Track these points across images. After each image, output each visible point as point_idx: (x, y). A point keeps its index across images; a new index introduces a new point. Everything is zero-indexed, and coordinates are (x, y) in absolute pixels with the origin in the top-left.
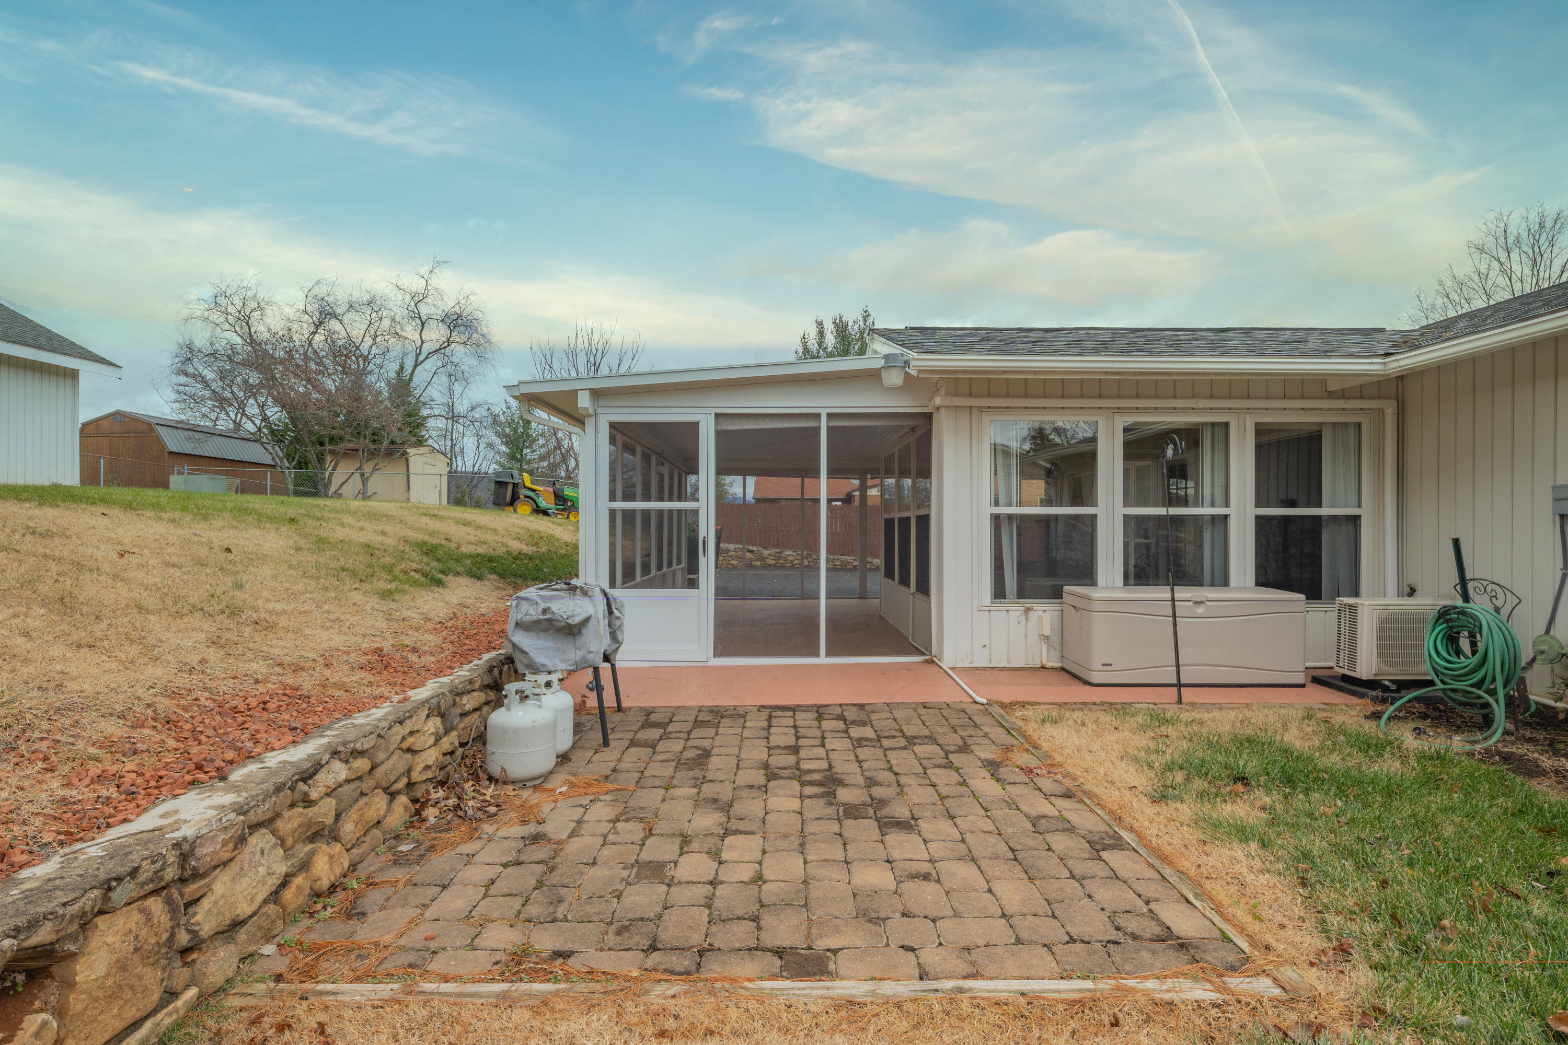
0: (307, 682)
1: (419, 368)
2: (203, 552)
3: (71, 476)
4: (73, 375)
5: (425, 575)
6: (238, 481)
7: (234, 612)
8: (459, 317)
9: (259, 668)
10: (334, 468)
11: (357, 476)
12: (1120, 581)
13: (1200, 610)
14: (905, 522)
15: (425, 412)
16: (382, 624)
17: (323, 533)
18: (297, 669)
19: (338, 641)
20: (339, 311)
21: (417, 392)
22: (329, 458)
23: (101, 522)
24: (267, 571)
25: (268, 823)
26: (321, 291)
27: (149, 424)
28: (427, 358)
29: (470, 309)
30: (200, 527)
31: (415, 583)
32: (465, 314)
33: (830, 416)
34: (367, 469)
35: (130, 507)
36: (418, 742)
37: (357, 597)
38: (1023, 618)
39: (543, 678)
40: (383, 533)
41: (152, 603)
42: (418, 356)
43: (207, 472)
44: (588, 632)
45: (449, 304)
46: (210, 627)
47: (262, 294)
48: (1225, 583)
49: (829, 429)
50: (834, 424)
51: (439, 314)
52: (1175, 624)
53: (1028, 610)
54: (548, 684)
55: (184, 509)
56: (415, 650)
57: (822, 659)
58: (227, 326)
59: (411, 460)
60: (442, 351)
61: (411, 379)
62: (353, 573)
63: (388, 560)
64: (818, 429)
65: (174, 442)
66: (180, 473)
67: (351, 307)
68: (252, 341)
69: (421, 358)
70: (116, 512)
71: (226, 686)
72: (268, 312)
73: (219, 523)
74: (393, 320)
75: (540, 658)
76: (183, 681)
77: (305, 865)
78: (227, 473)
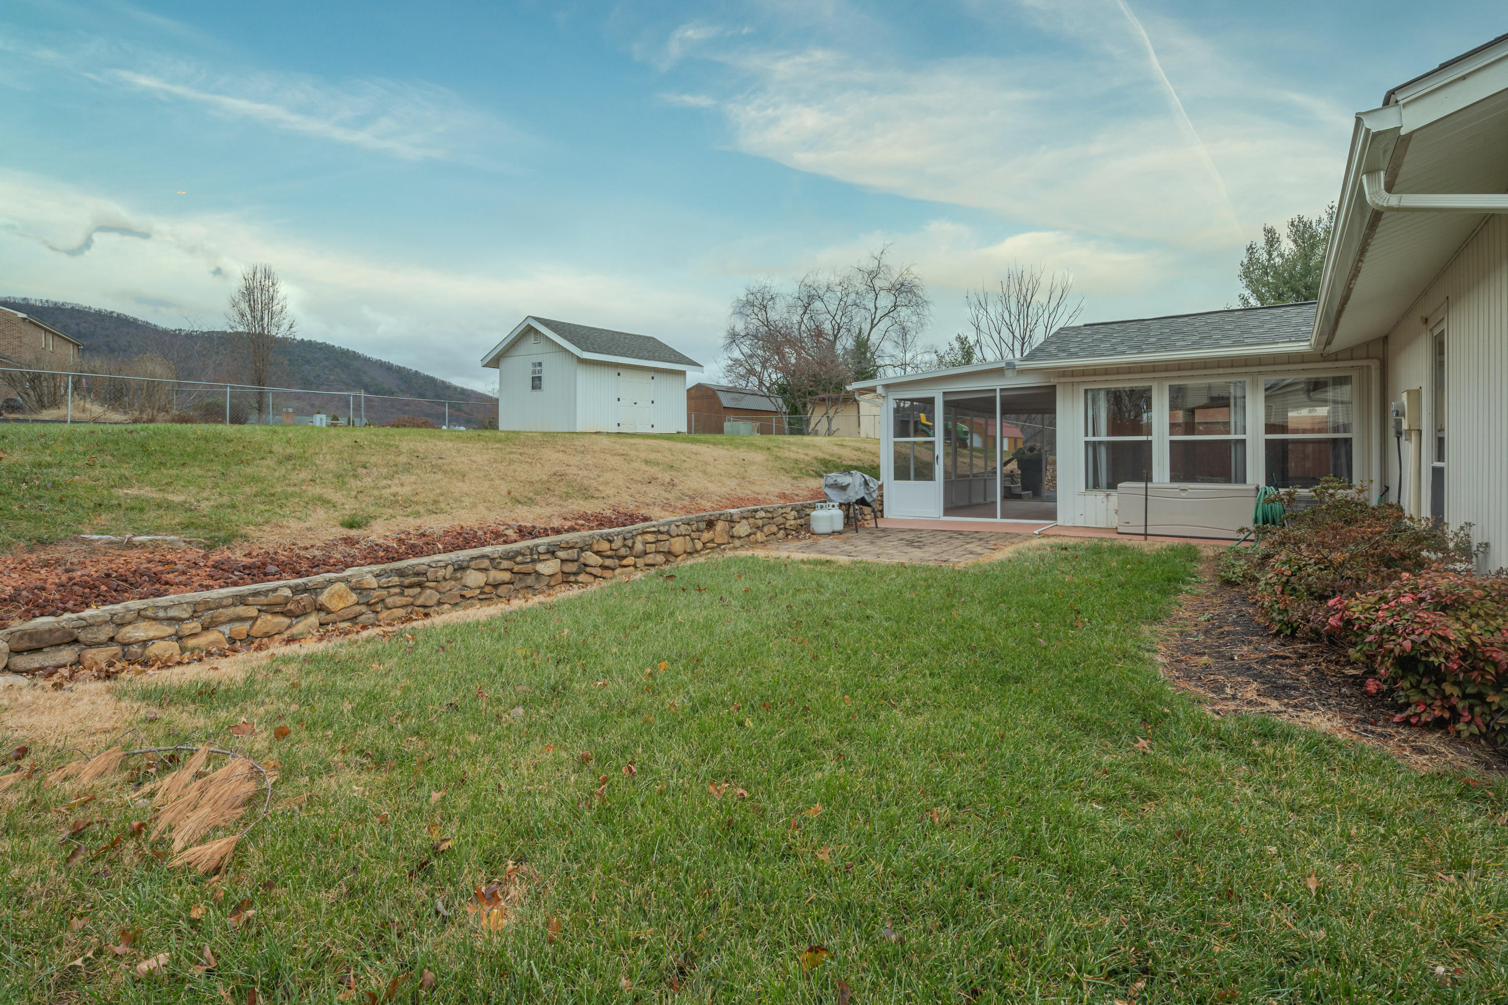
0: (760, 497)
1: (874, 330)
2: (736, 460)
3: (684, 429)
4: (683, 373)
5: (816, 472)
6: (758, 424)
7: (744, 478)
8: (902, 285)
9: (749, 492)
10: (813, 411)
11: (825, 418)
12: (1168, 480)
13: (1184, 494)
15: (879, 362)
16: (789, 486)
17: (779, 454)
18: (758, 494)
19: (772, 489)
20: (821, 293)
21: (873, 349)
22: (809, 406)
23: (708, 450)
24: (755, 467)
25: (747, 518)
26: (808, 281)
27: (713, 391)
28: (879, 321)
29: (909, 279)
30: (736, 451)
31: (810, 475)
32: (906, 283)
33: (1001, 390)
34: (831, 413)
35: (715, 444)
36: (788, 517)
37: (783, 478)
38: (1105, 500)
39: (831, 504)
40: (807, 455)
41: (723, 473)
42: (872, 321)
43: (743, 419)
44: (849, 489)
45: (894, 277)
46: (737, 481)
47: (773, 291)
48: (1245, 482)
49: (1001, 396)
50: (1004, 393)
51: (887, 285)
52: (1146, 499)
53: (1108, 495)
54: (833, 506)
55: (731, 444)
56: (797, 495)
57: (999, 520)
58: (754, 316)
59: (862, 404)
60: (891, 314)
61: (868, 339)
62: (785, 470)
63: (802, 466)
64: (995, 397)
65: (726, 401)
66: (729, 421)
67: (828, 288)
68: (767, 323)
69: (875, 322)
70: (711, 446)
71: (740, 495)
72: (777, 301)
73: (742, 450)
74: (857, 293)
75: (833, 498)
76: (731, 492)
77: (755, 534)
78: (752, 419)
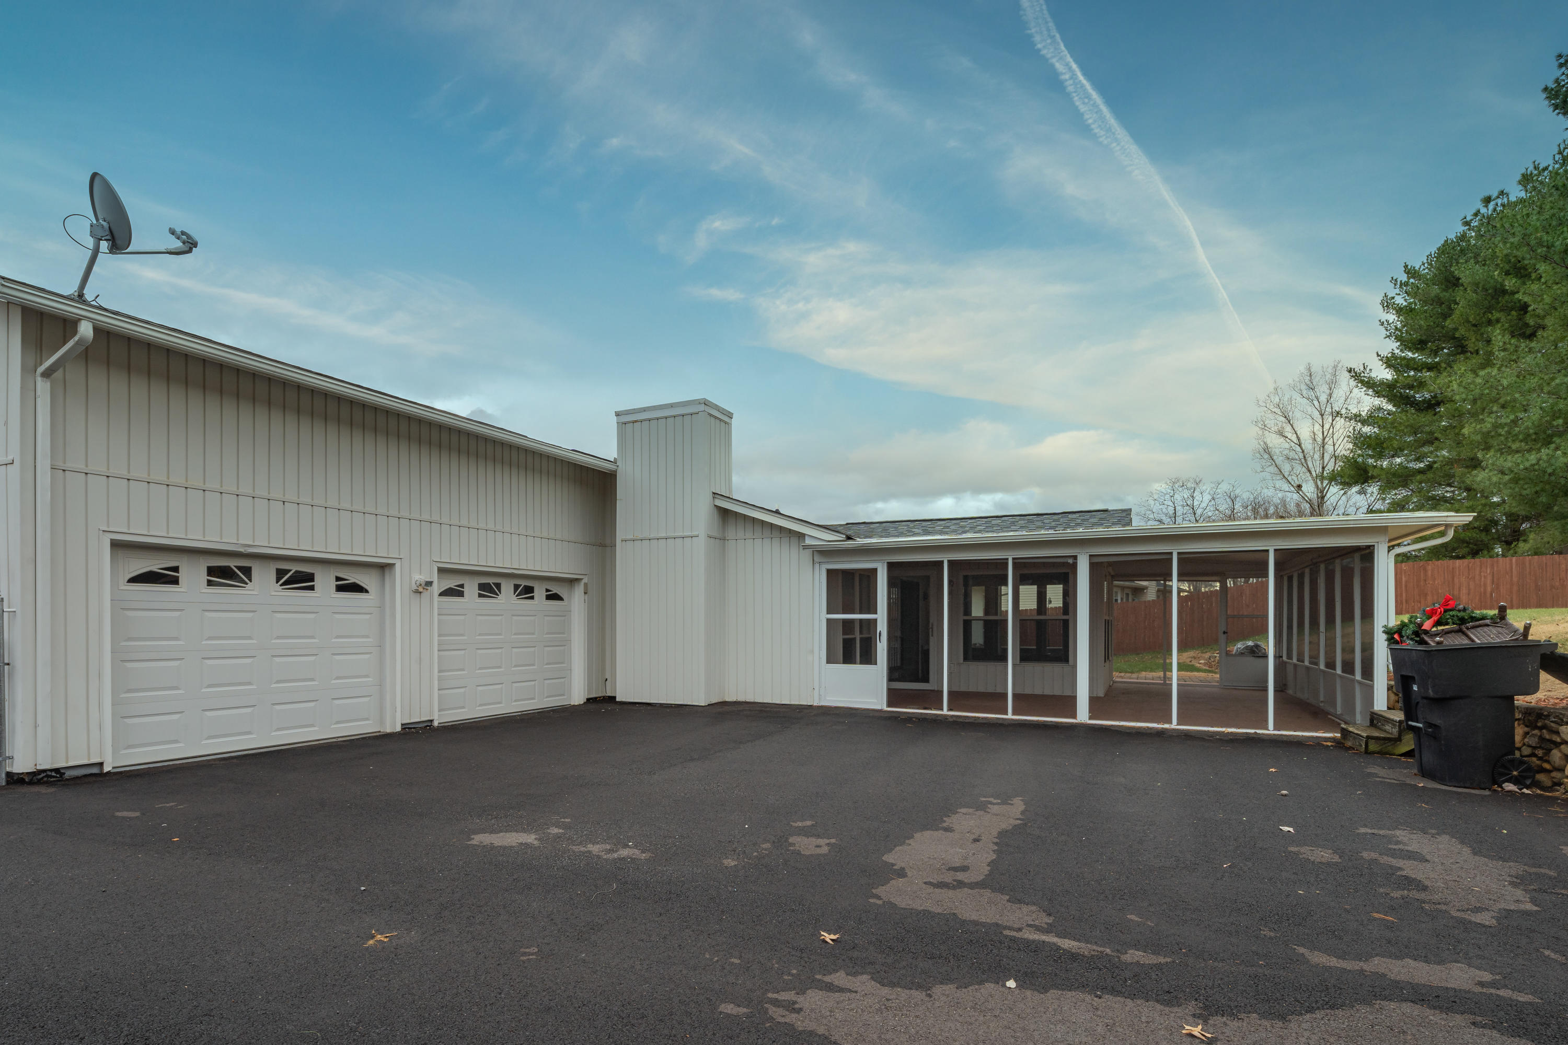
14: (1108, 621)
